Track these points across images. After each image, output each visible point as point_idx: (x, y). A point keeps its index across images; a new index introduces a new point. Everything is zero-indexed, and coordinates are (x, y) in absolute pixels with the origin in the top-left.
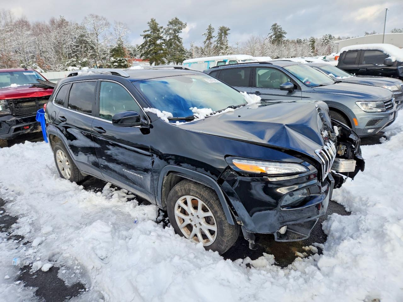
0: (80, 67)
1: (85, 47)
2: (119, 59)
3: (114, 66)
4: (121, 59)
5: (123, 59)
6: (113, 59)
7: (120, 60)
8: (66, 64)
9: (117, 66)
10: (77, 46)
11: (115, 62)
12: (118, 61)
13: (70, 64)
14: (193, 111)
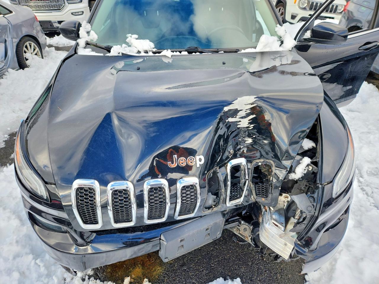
14: (127, 40)
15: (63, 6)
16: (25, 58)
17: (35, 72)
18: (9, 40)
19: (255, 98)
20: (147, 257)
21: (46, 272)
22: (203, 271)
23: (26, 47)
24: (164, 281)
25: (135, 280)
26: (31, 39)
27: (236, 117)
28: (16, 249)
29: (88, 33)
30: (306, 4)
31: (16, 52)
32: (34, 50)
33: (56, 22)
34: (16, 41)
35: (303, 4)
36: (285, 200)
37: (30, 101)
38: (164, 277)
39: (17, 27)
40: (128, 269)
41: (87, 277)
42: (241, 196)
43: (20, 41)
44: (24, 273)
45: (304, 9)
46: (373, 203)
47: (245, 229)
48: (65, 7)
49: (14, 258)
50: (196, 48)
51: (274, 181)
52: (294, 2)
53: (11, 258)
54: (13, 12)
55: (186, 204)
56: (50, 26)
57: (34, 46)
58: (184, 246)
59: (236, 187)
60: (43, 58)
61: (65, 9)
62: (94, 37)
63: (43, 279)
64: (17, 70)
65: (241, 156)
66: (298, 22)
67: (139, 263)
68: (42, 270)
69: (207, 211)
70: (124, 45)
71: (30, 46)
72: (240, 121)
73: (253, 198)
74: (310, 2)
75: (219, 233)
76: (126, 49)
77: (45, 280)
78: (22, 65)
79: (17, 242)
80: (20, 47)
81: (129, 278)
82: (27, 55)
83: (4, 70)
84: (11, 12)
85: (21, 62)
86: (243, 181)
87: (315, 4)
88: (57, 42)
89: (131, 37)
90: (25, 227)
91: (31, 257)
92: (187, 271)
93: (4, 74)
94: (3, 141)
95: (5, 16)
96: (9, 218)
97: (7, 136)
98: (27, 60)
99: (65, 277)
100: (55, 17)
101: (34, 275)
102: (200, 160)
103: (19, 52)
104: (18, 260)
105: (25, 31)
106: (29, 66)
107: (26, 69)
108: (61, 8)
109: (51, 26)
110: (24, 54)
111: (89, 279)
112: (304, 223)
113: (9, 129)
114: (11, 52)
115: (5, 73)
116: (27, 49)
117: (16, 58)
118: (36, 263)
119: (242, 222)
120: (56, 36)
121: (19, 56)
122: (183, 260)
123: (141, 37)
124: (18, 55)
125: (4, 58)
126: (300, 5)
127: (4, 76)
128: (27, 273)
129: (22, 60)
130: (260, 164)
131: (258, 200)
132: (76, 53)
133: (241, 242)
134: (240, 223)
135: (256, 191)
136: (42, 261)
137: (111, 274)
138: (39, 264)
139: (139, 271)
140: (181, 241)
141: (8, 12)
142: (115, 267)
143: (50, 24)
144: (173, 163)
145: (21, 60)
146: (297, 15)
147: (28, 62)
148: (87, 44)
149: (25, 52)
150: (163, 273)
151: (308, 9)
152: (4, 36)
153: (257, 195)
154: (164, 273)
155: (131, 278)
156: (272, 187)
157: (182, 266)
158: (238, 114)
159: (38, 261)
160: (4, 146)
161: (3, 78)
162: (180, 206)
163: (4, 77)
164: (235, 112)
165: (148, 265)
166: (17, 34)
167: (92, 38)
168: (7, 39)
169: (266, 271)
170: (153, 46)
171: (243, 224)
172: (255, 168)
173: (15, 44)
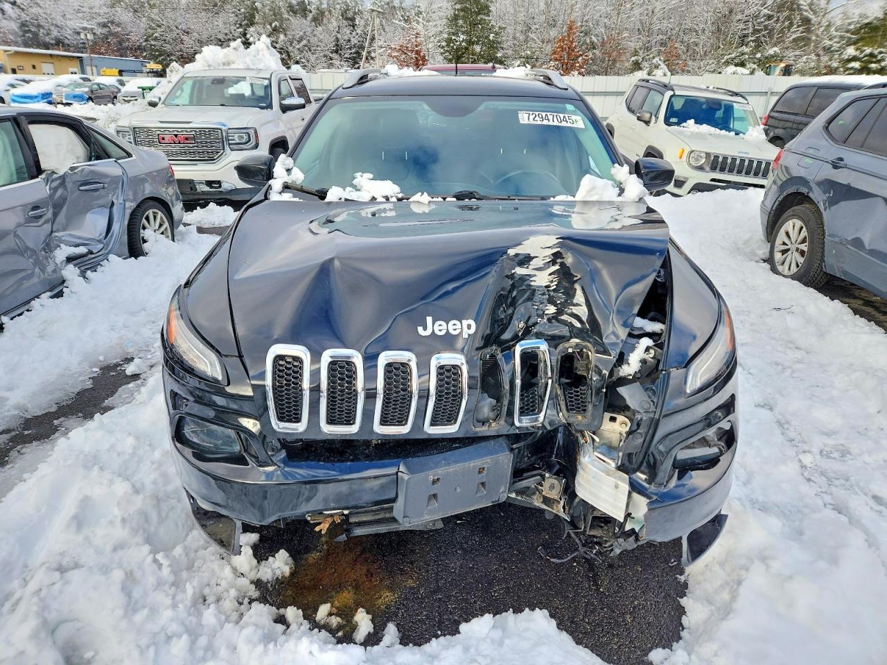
0: (754, 69)
1: (788, 18)
2: (868, 50)
3: (848, 69)
4: (876, 52)
5: (881, 53)
6: (851, 51)
7: (871, 55)
8: (723, 61)
9: (856, 69)
10: (769, 17)
11: (854, 59)
12: (866, 56)
13: (733, 59)
14: (355, 182)
15: (219, 154)
16: (143, 238)
17: (158, 266)
18: (118, 201)
19: (557, 239)
20: (366, 575)
21: (172, 578)
22: (475, 602)
23: (147, 219)
24: (397, 616)
25: (340, 610)
26: (157, 204)
27: (527, 268)
28: (120, 533)
29: (288, 170)
30: (704, 160)
31: (129, 225)
32: (161, 225)
33: (203, 183)
34: (131, 205)
35: (697, 160)
36: (621, 429)
37: (143, 313)
38: (398, 609)
39: (138, 181)
40: (327, 592)
41: (246, 601)
42: (541, 411)
43: (138, 206)
44: (131, 573)
45: (701, 168)
46: (830, 504)
47: (552, 487)
48: (223, 157)
49: (115, 549)
50: (472, 193)
51: (594, 379)
52: (679, 155)
53: (109, 548)
54: (133, 156)
55: (445, 400)
56: (189, 190)
57: (161, 218)
58: (439, 496)
59: (532, 394)
60: (173, 240)
61: (222, 159)
62: (298, 176)
63: (167, 587)
64: (124, 259)
65: (539, 335)
66: (689, 193)
67: (349, 584)
68: (166, 571)
69: (479, 427)
70: (348, 189)
71: (155, 218)
72: (535, 275)
73: (562, 417)
74: (710, 156)
75: (502, 489)
76: (351, 193)
77: (170, 589)
78: (135, 249)
79: (124, 520)
80: (136, 217)
81: (329, 605)
82: (148, 233)
83: (100, 257)
84: (129, 155)
85: (134, 245)
86: (543, 381)
87: (720, 159)
88: (199, 219)
89: (362, 176)
90: (141, 496)
91: (146, 549)
92: (444, 602)
93: (99, 264)
94: (90, 378)
95: (119, 161)
96: (111, 482)
97: (98, 370)
98: (145, 241)
99: (205, 595)
100: (202, 172)
101: (151, 580)
102: (469, 327)
103: (134, 226)
104: (120, 553)
105: (148, 190)
106: (147, 254)
107: (141, 258)
108: (215, 158)
109: (191, 190)
110: (142, 231)
111: (250, 603)
112: (640, 433)
113: (101, 358)
114: (119, 227)
115: (101, 263)
116: (149, 222)
117: (126, 236)
118: (155, 561)
119: (547, 475)
120: (198, 208)
121: (131, 234)
122: (437, 582)
123: (379, 176)
124: (132, 231)
125: (104, 234)
126: (691, 162)
127: (99, 266)
128: (138, 574)
129: (136, 242)
130: (570, 350)
131: (571, 420)
132: (266, 198)
133: (554, 558)
134: (543, 477)
135: (566, 405)
136: (167, 556)
137: (294, 598)
138: (161, 562)
139: (348, 597)
140: (434, 482)
141: (124, 154)
142: (301, 589)
143: (191, 185)
144: (425, 329)
145: (134, 240)
146: (687, 179)
147: (146, 246)
148: (286, 187)
149: (144, 228)
150: (396, 602)
151: (708, 169)
152: (110, 195)
153: (568, 410)
154: (398, 603)
155: (332, 606)
156: (591, 389)
157: (434, 592)
158: (531, 263)
159: (160, 557)
160: (91, 386)
161: (96, 271)
162: (434, 401)
163: (99, 269)
164: (525, 260)
165: (366, 588)
166: (135, 194)
167: (294, 179)
168: (115, 201)
169: (602, 609)
170: (399, 191)
171: (548, 478)
172: (562, 357)
173: (128, 212)
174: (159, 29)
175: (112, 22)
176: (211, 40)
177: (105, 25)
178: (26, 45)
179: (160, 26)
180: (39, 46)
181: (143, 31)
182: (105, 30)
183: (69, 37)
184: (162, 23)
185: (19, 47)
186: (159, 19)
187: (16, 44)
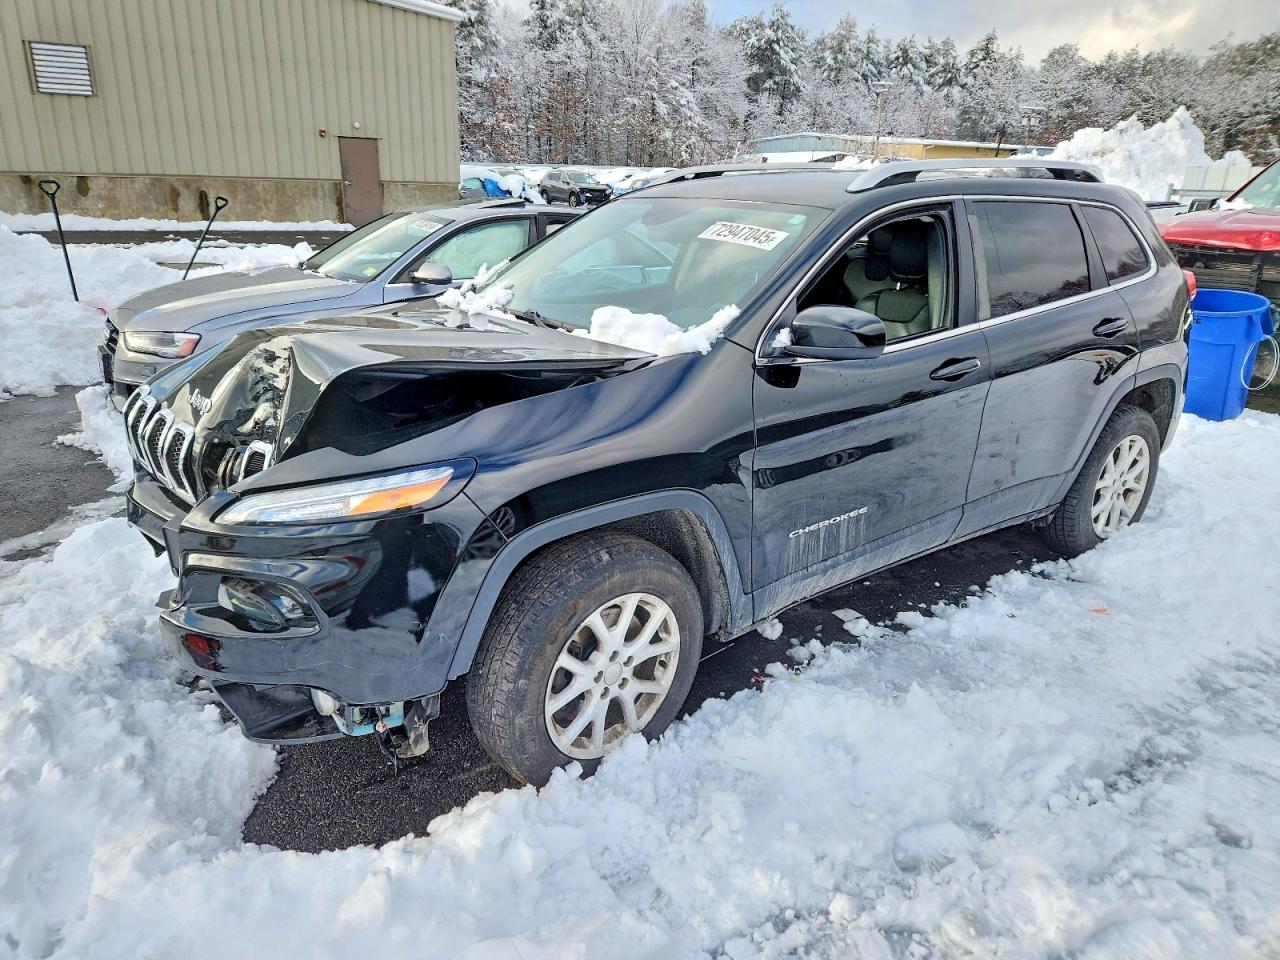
174: (1144, 105)
175: (1079, 100)
176: (1225, 116)
177: (1068, 105)
178: (960, 137)
179: (1146, 101)
180: (973, 138)
181: (1118, 109)
182: (1065, 112)
183: (1014, 124)
184: (1153, 95)
185: (951, 139)
186: (1149, 90)
187: (949, 137)
